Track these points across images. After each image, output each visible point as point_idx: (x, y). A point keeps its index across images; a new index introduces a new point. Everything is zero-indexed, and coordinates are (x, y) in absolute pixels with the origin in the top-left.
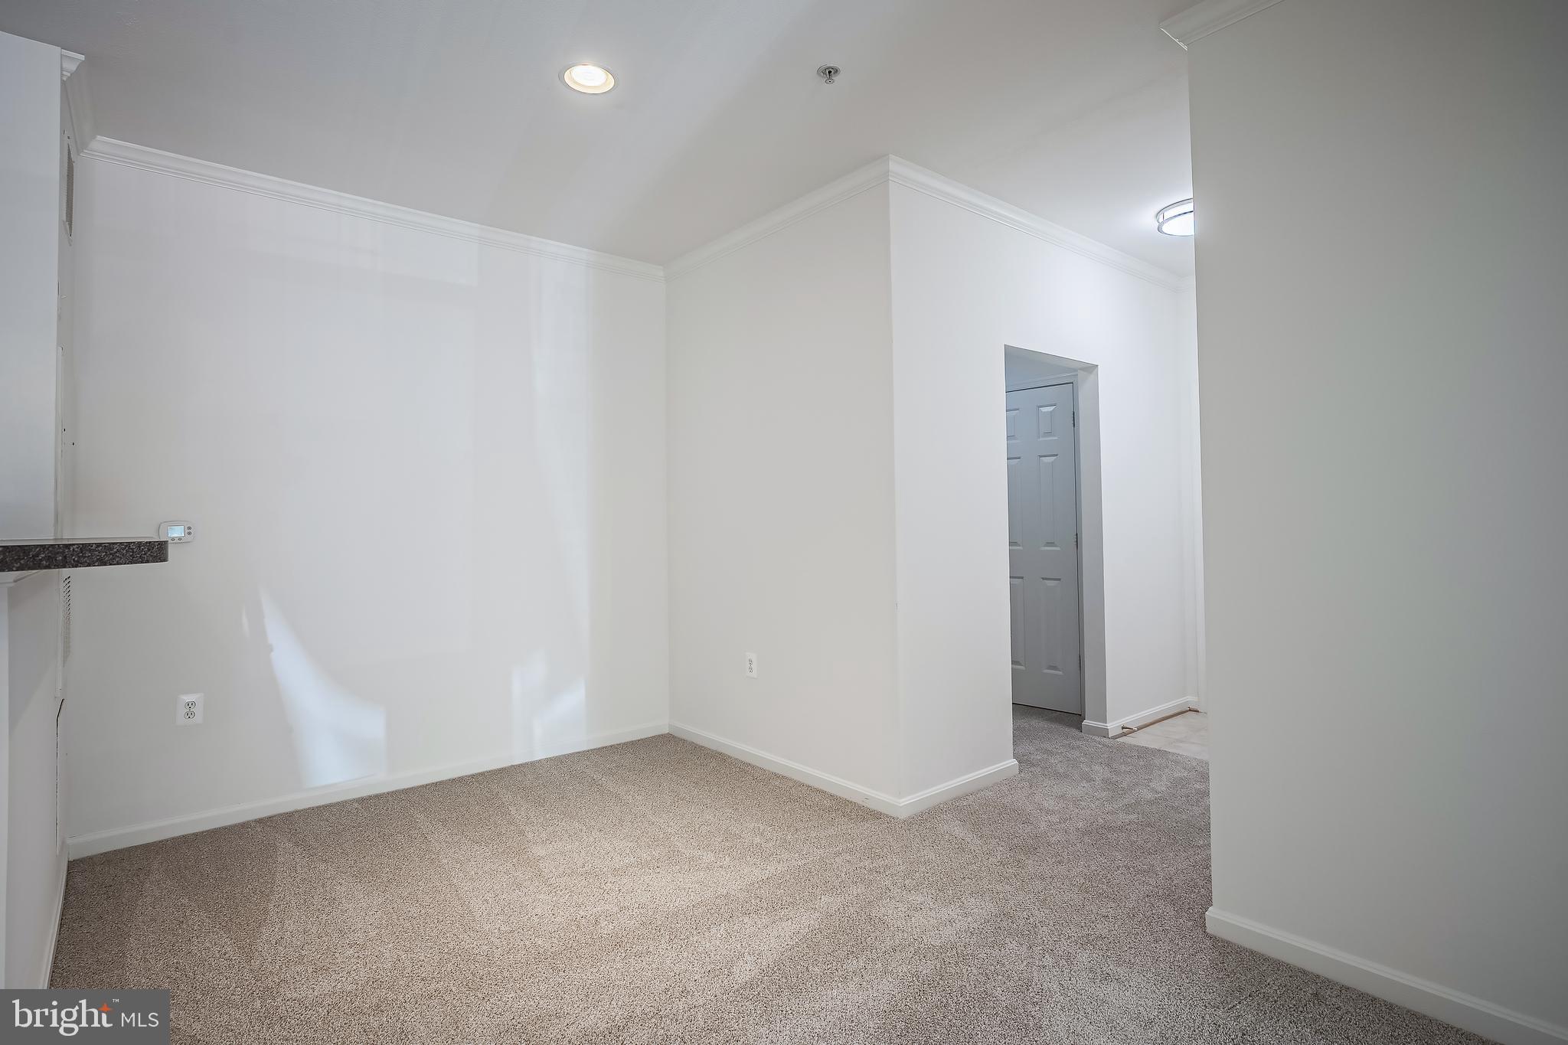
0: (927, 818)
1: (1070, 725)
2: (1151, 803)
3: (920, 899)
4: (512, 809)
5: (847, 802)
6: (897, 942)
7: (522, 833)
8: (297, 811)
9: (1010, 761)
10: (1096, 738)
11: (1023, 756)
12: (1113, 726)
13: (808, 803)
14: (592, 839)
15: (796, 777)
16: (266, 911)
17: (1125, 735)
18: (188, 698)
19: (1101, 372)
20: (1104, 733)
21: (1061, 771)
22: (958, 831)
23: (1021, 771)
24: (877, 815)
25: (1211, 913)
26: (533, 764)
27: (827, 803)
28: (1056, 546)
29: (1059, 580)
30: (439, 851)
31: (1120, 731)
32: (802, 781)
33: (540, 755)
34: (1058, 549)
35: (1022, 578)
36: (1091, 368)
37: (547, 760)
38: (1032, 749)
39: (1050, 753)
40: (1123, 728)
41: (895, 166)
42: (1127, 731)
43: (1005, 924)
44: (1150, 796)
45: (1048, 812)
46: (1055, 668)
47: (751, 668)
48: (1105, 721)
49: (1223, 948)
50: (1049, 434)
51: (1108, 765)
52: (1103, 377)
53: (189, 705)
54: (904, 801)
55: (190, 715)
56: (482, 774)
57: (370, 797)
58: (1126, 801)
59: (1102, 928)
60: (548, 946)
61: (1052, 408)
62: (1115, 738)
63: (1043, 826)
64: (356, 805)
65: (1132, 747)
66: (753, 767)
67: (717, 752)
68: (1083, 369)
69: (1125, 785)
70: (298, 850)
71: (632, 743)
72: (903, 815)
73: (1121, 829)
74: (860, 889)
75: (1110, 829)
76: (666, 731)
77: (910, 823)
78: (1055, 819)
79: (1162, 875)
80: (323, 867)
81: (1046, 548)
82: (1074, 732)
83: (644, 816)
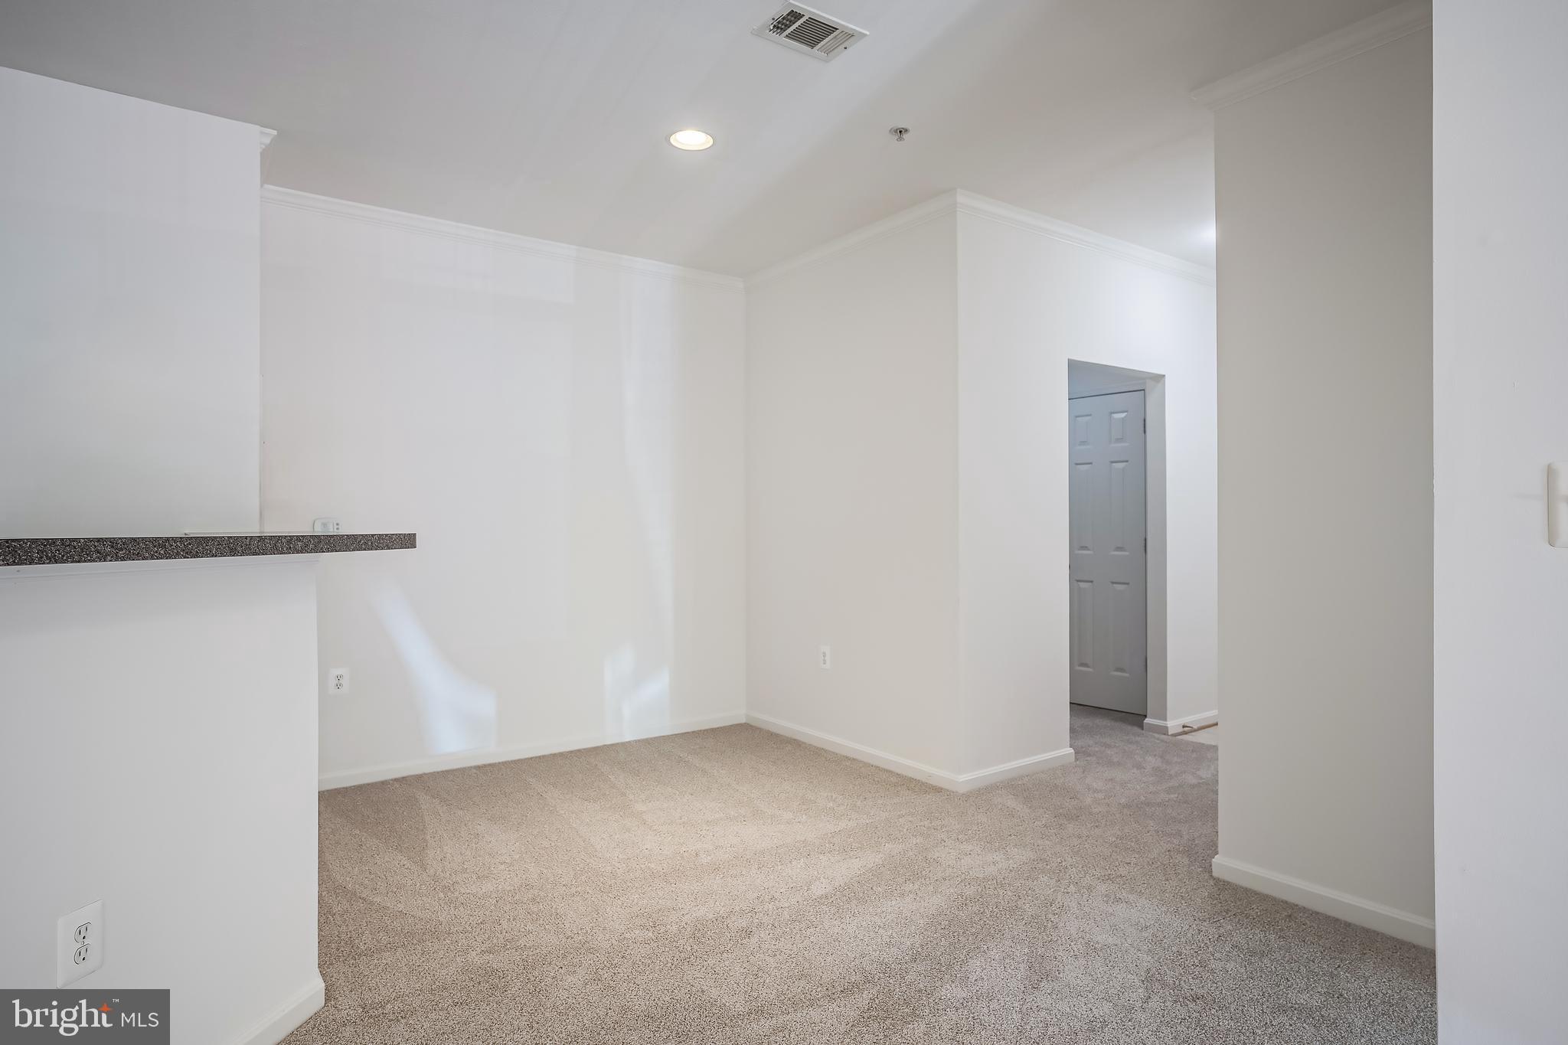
0: (983, 794)
1: (1133, 724)
2: (1193, 786)
3: (970, 847)
4: (612, 778)
5: (911, 780)
6: (947, 875)
7: (623, 794)
8: (425, 774)
9: (1066, 749)
10: (1156, 735)
11: (1082, 747)
12: (1173, 724)
13: (876, 779)
14: (685, 800)
15: (865, 760)
16: (425, 841)
17: (1186, 733)
18: (339, 672)
19: (1168, 382)
20: (1164, 730)
21: (1115, 760)
22: (1011, 802)
23: (1077, 759)
24: (938, 790)
25: (1216, 860)
26: (623, 744)
27: (893, 779)
28: (1125, 551)
29: (1128, 584)
30: (555, 805)
31: (1181, 730)
32: (872, 762)
33: (628, 737)
34: (1127, 553)
35: (1092, 582)
36: (1159, 378)
37: (636, 741)
38: (1091, 742)
39: (1109, 746)
40: (1184, 727)
41: (962, 198)
42: (1187, 730)
43: (1040, 866)
44: (1194, 781)
45: (1096, 791)
46: (1121, 670)
47: (824, 660)
48: (1166, 720)
49: (1222, 885)
50: (1118, 440)
51: (1161, 757)
52: (1170, 387)
53: (339, 677)
54: (963, 778)
55: (338, 686)
56: (579, 751)
57: (485, 766)
58: (1171, 784)
59: (1122, 871)
60: (660, 869)
61: (1123, 415)
62: (1173, 735)
63: (1088, 801)
64: (475, 771)
65: (1188, 743)
66: (826, 751)
67: (791, 739)
68: (1151, 378)
69: (1172, 772)
70: (436, 801)
71: (713, 730)
72: (962, 790)
73: (1159, 805)
74: (919, 840)
75: (1148, 804)
76: (743, 721)
77: (967, 796)
78: (1100, 796)
79: (1186, 837)
80: (460, 813)
81: (1116, 553)
82: (1136, 729)
83: (729, 785)
